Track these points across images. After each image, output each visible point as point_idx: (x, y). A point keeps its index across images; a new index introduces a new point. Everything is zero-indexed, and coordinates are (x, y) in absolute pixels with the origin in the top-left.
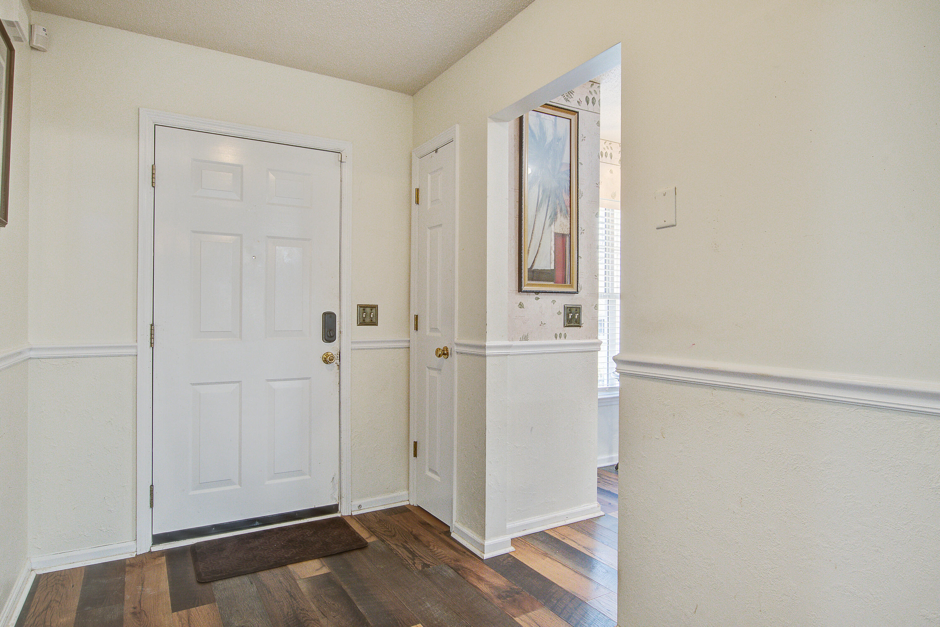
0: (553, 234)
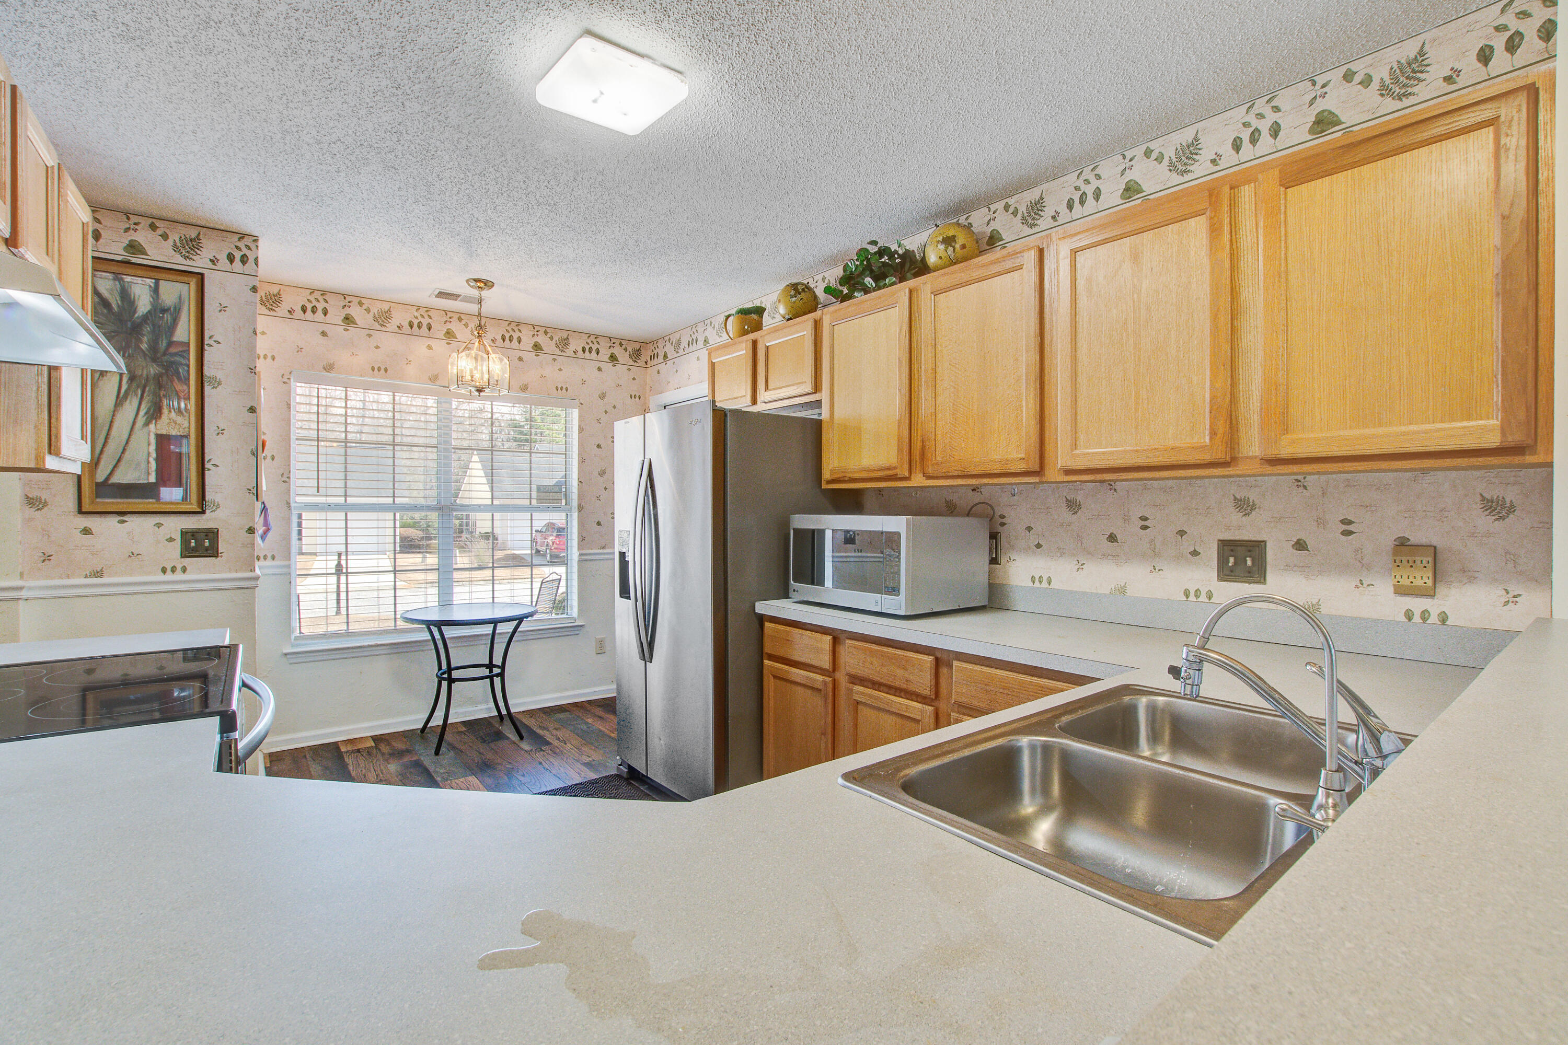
0: (153, 436)
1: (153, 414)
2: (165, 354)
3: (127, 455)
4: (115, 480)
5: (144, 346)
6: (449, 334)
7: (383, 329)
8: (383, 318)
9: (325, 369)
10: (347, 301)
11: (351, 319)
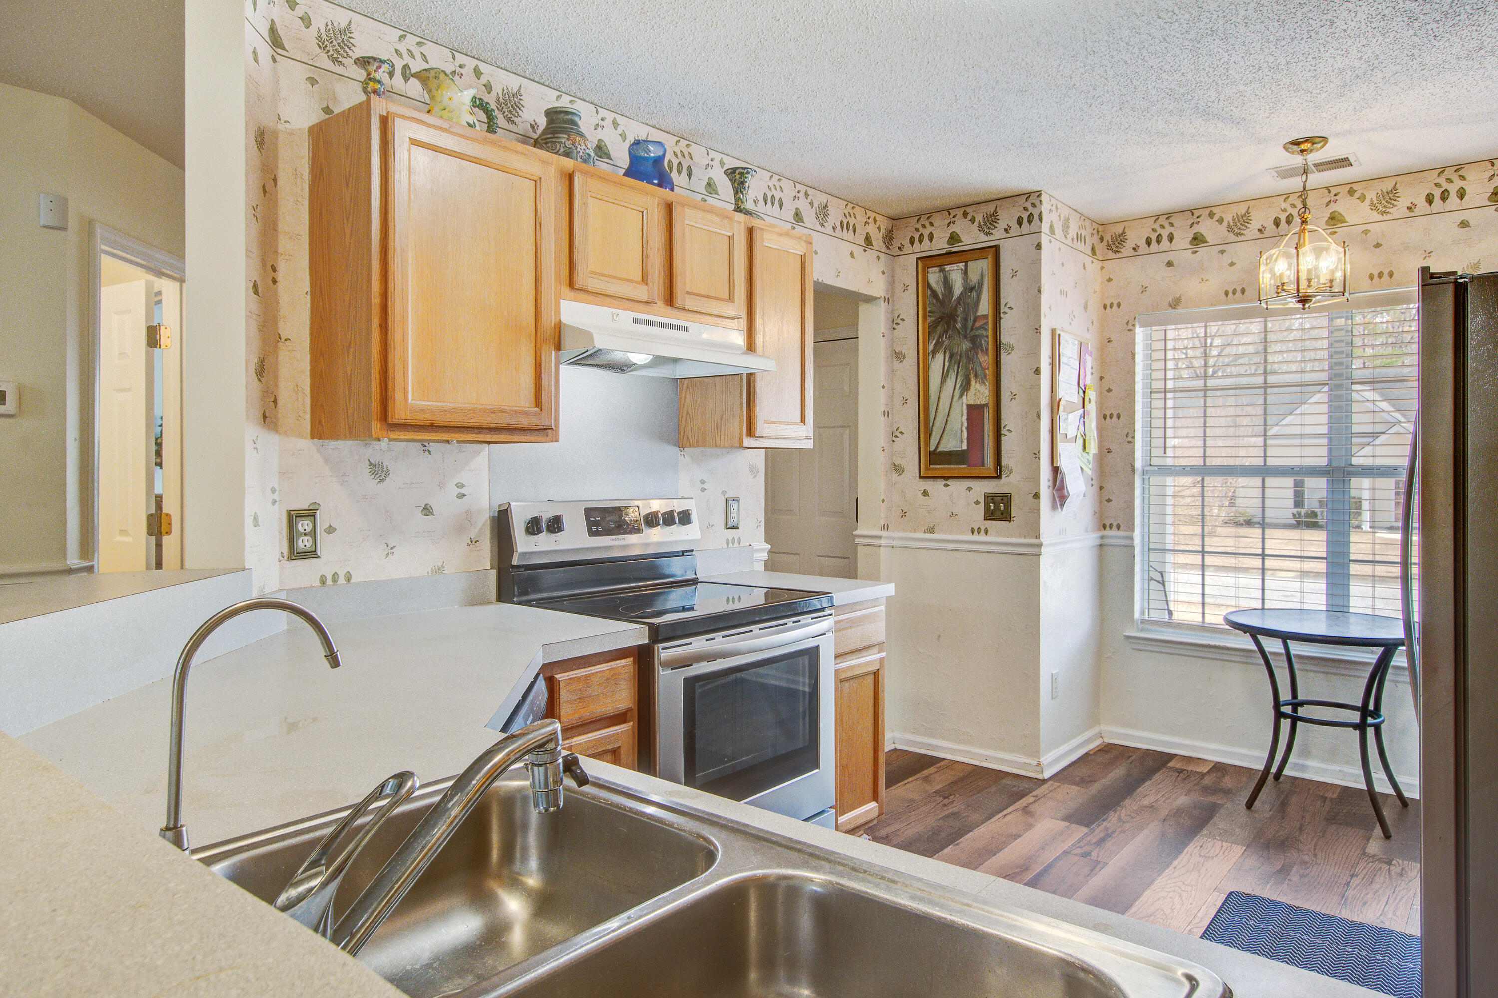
0: (965, 407)
1: (964, 388)
2: (972, 329)
3: (948, 427)
4: (940, 449)
5: (959, 326)
6: (1335, 219)
7: (1241, 238)
8: (1239, 225)
9: (1171, 306)
10: (1195, 216)
11: (1200, 238)
